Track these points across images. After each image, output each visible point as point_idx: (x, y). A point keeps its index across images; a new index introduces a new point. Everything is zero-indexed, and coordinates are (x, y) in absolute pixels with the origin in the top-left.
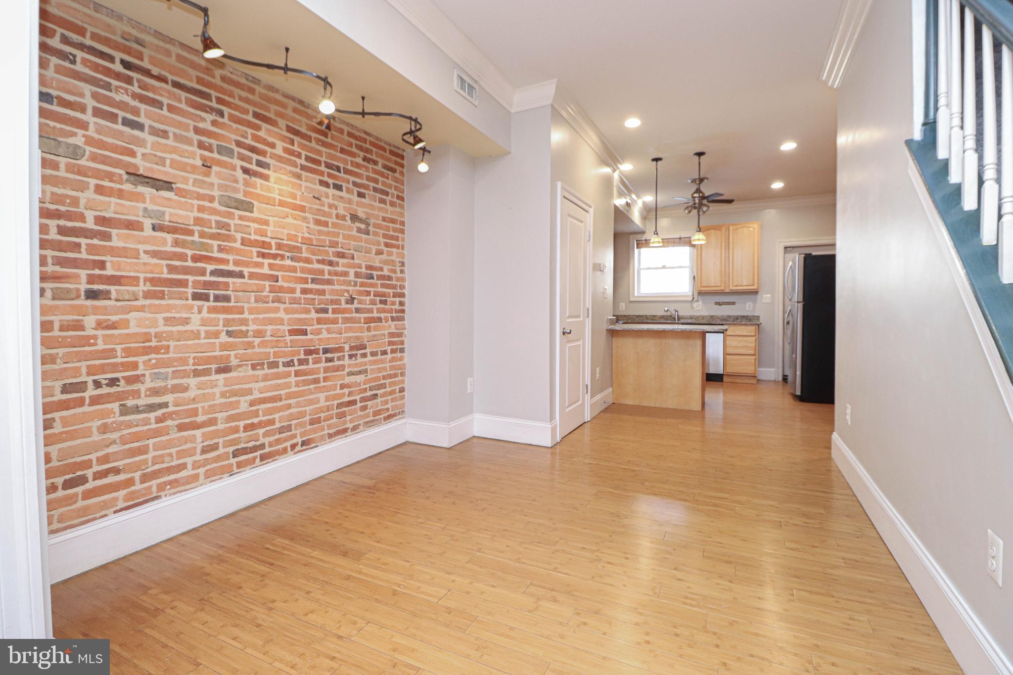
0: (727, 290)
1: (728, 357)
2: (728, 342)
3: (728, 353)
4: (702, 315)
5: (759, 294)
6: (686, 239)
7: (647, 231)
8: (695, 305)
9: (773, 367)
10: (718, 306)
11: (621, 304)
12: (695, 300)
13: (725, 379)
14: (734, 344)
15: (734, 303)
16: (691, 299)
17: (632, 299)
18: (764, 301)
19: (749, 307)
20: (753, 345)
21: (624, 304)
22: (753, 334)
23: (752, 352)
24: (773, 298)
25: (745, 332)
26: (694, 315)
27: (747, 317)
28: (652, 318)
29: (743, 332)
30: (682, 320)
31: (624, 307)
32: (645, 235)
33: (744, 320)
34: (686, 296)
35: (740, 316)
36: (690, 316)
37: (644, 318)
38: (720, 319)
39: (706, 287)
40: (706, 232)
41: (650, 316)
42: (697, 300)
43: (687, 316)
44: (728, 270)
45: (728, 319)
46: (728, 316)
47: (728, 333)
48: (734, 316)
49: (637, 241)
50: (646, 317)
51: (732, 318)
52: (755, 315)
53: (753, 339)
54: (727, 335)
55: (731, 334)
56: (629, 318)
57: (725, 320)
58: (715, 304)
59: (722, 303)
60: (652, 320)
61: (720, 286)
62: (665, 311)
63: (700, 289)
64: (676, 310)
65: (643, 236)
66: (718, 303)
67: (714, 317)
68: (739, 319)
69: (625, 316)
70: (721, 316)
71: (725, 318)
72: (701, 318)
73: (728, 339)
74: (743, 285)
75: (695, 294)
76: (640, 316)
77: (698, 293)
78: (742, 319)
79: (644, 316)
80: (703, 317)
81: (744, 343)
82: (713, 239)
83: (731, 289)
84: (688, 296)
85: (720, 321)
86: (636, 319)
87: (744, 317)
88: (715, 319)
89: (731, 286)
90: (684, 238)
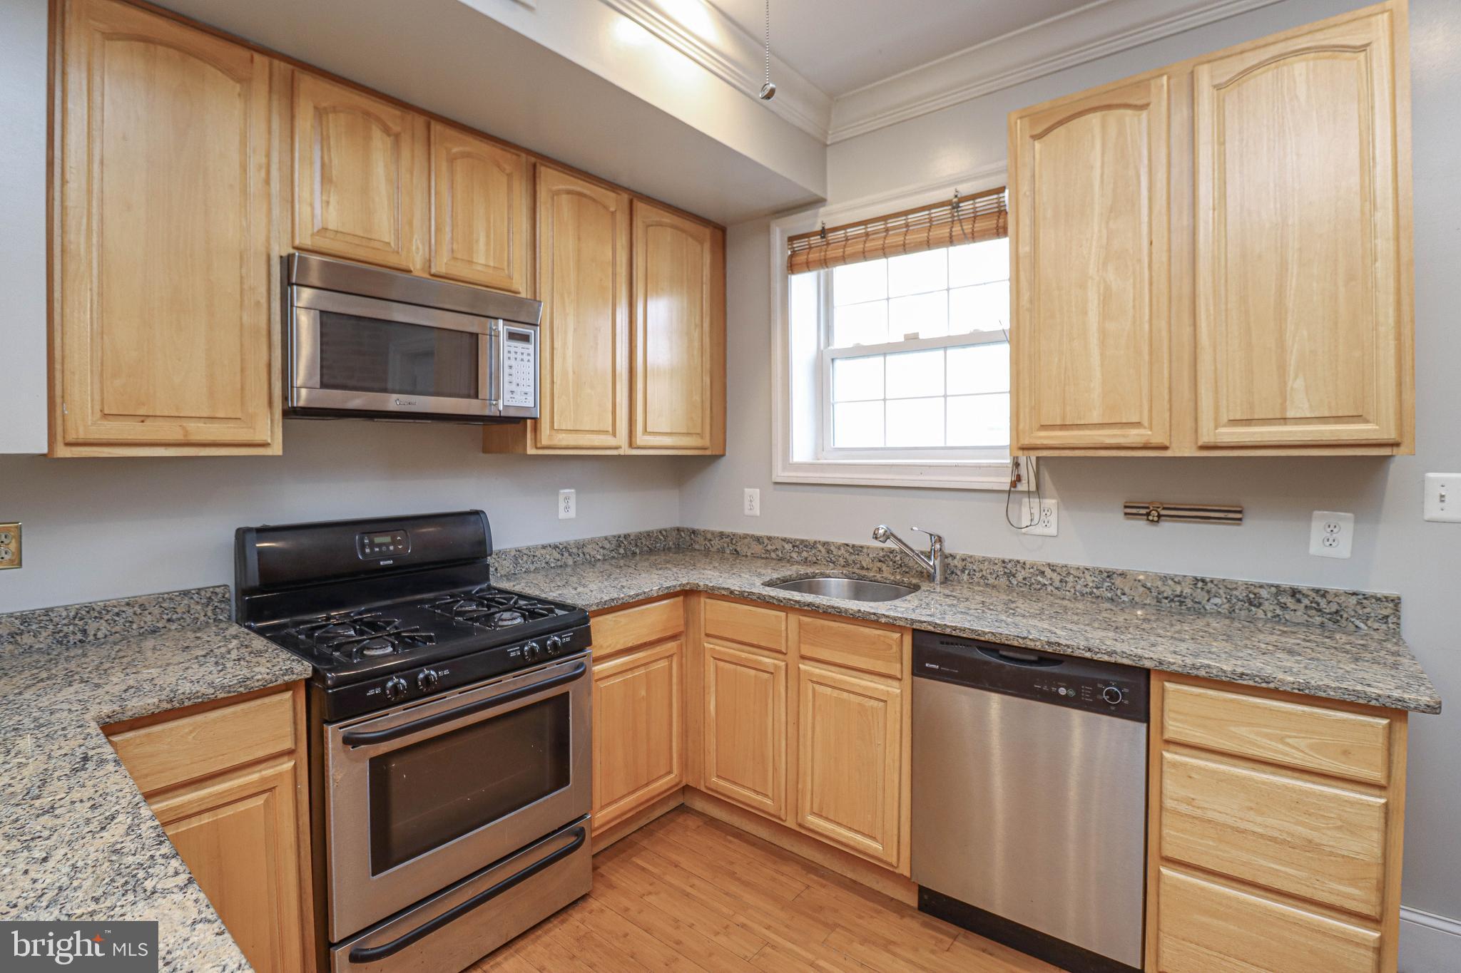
0: (1184, 448)
1: (1171, 876)
3: (1169, 851)
4: (1057, 560)
6: (981, 203)
7: (829, 197)
8: (1026, 511)
10: (1141, 523)
11: (749, 491)
12: (1022, 487)
15: (1232, 517)
16: (1005, 481)
17: (781, 475)
18: (1432, 510)
19: (1333, 542)
20: (1366, 849)
21: (756, 492)
22: (1375, 775)
25: (1302, 743)
26: (1022, 559)
27: (1318, 599)
28: (847, 555)
29: (1288, 745)
30: (965, 577)
31: (757, 504)
32: (822, 210)
33: (1300, 616)
34: (979, 467)
35: (1273, 589)
36: (1004, 562)
37: (818, 553)
38: (1155, 594)
39: (1061, 430)
40: (1061, 130)
41: (839, 549)
42: (1033, 488)
43: (990, 560)
44: (1188, 330)
45: (1200, 595)
46: (1200, 584)
47: (1174, 728)
48: (1232, 582)
49: (791, 239)
50: (829, 551)
51: (1221, 592)
52: (1369, 590)
53: (1369, 805)
54: (1168, 742)
55: (1197, 736)
56: (769, 547)
57: (1181, 603)
58: (1126, 514)
59: (1164, 509)
60: (847, 564)
61: (1138, 425)
62: (876, 538)
63: (1026, 441)
64: (931, 535)
65: (816, 216)
66: (1144, 511)
67: (1118, 581)
68: (1266, 605)
69: (758, 539)
70: (1161, 578)
71: (1178, 589)
72: (1054, 576)
73: (1174, 765)
74: (1290, 414)
75: (1023, 461)
76: (806, 546)
77: (1038, 458)
78: (1284, 607)
79: (820, 547)
80: (1064, 573)
81: (1298, 823)
82: (1098, 164)
83: (1205, 439)
84: (989, 466)
85: (1154, 602)
86: (794, 555)
87: (1294, 593)
88: (1127, 590)
89: (1212, 425)
90: (973, 197)
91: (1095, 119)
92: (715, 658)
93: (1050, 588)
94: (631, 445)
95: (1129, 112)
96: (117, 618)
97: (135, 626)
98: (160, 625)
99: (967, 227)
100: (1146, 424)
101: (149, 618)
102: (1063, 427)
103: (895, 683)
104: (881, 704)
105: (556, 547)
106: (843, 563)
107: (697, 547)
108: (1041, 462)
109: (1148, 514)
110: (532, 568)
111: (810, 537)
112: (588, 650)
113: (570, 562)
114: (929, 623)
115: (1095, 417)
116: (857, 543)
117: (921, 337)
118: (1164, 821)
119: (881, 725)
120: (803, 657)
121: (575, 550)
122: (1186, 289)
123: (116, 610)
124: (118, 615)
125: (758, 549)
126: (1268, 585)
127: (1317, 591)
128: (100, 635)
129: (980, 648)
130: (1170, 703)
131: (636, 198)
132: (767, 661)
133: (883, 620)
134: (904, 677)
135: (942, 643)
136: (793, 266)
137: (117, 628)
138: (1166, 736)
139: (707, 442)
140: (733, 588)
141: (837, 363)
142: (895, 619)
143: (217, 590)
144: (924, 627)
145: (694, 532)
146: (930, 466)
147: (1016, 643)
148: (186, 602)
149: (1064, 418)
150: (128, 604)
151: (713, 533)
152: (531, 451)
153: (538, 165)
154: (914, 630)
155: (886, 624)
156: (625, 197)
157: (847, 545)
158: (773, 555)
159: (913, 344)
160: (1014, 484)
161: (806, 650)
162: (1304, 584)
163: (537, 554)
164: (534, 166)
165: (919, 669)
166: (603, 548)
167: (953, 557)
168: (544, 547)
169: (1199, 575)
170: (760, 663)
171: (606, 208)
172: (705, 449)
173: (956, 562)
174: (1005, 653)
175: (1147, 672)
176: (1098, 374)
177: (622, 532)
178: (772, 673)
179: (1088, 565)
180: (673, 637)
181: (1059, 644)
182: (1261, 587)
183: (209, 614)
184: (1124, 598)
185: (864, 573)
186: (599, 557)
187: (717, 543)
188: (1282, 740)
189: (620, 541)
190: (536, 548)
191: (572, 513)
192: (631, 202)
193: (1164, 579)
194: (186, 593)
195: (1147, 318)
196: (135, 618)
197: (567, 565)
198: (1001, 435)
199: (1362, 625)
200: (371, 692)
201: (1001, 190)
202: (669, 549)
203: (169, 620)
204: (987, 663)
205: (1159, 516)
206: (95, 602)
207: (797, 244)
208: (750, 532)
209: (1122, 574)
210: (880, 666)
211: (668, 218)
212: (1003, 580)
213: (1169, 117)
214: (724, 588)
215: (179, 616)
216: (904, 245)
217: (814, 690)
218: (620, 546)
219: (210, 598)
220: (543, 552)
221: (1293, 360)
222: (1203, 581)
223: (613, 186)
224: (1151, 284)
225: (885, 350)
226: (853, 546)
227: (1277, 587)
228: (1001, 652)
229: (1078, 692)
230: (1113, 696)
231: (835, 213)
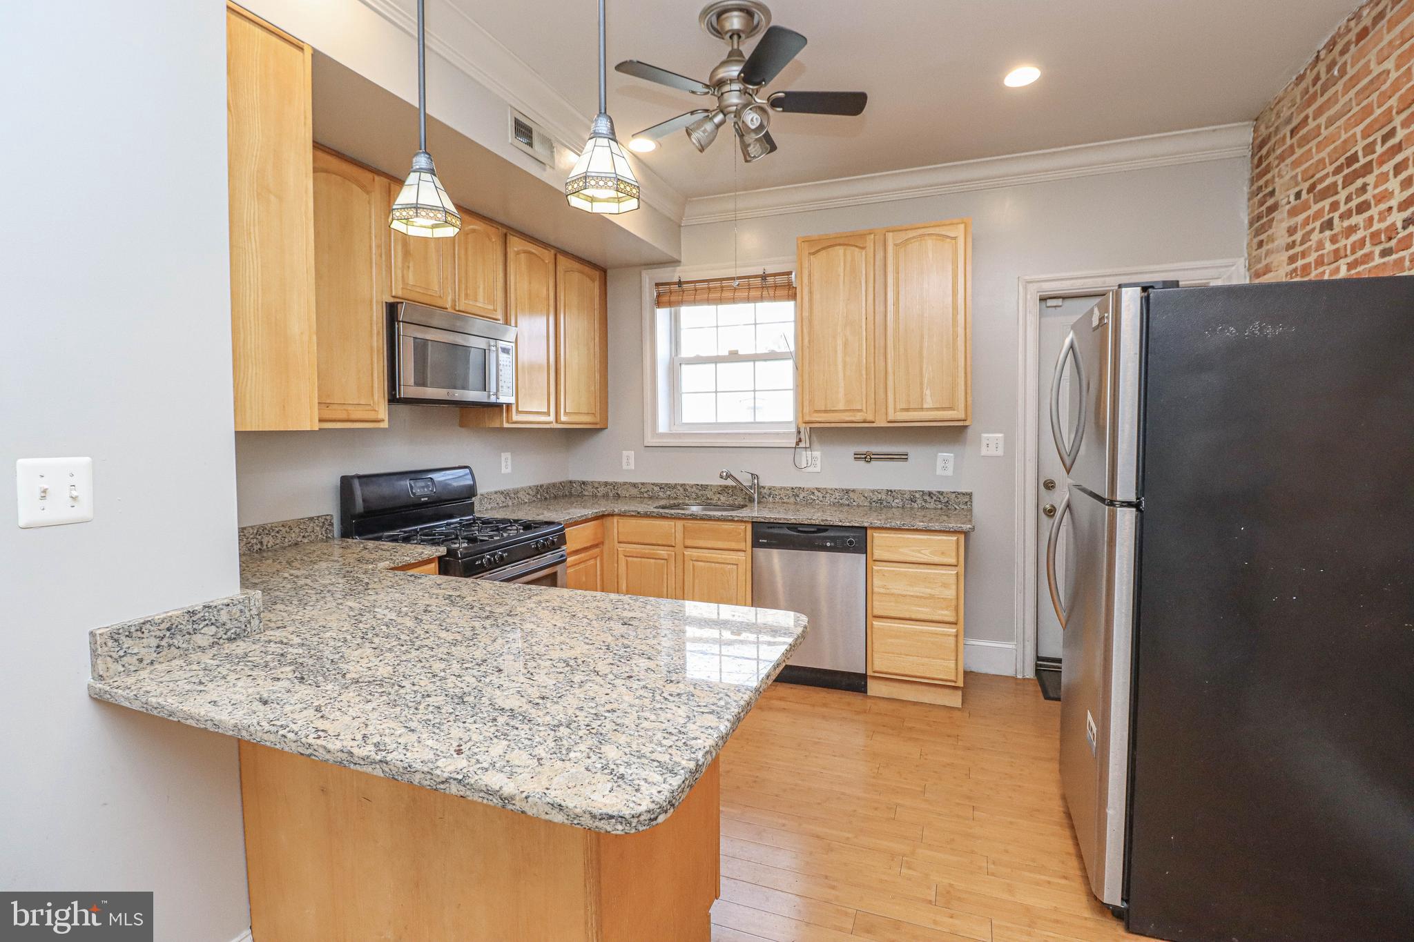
0: (881, 423)
1: (876, 623)
2: (877, 582)
3: (876, 612)
4: (821, 485)
5: (970, 431)
6: (779, 279)
7: (684, 260)
8: (804, 457)
9: (1008, 638)
10: (862, 463)
11: (625, 453)
12: (802, 445)
13: (874, 688)
14: (899, 587)
15: (903, 457)
16: (793, 443)
17: (650, 441)
18: (984, 451)
19: (945, 468)
20: (950, 593)
21: (631, 453)
22: (953, 561)
23: (948, 615)
24: (1009, 443)
25: (927, 552)
26: (802, 486)
27: (940, 496)
28: (697, 491)
29: (922, 553)
30: (771, 499)
31: (632, 461)
32: (678, 268)
33: (932, 505)
34: (778, 434)
35: (921, 493)
36: (792, 488)
37: (678, 492)
38: (869, 500)
39: (825, 413)
40: (823, 253)
41: (692, 488)
42: (808, 445)
43: (785, 488)
44: (883, 364)
45: (890, 499)
46: (890, 493)
47: (878, 553)
48: (903, 491)
49: (657, 285)
50: (685, 490)
51: (899, 496)
52: (959, 491)
53: (952, 574)
54: (874, 561)
55: (886, 556)
56: (643, 490)
57: (881, 503)
58: (855, 458)
59: (873, 455)
60: (698, 497)
61: (860, 411)
62: (722, 478)
63: (807, 419)
64: (752, 474)
65: (674, 271)
66: (863, 456)
67: (851, 494)
68: (919, 502)
69: (635, 485)
70: (872, 492)
71: (880, 496)
72: (819, 494)
73: (878, 571)
74: (925, 406)
75: (802, 430)
76: (669, 488)
77: (810, 428)
78: (925, 501)
79: (679, 487)
80: (825, 492)
81: (926, 587)
82: (842, 274)
83: (891, 418)
84: (784, 433)
85: (868, 504)
86: (661, 494)
87: (930, 494)
88: (855, 500)
89: (893, 411)
90: (775, 275)
91: (840, 250)
92: (626, 556)
93: (817, 501)
94: (557, 422)
95: (857, 249)
96: (277, 535)
97: (286, 540)
98: (299, 540)
99: (772, 293)
100: (865, 411)
101: (293, 535)
102: (826, 411)
103: (742, 554)
104: (735, 566)
105: (502, 493)
106: (694, 497)
107: (586, 493)
108: (812, 430)
109: (866, 458)
110: (490, 507)
111: (672, 481)
112: (564, 547)
113: (510, 504)
114: (762, 518)
115: (841, 406)
116: (704, 483)
117: (740, 353)
118: (874, 598)
119: (735, 577)
120: (686, 547)
121: (513, 495)
122: (882, 344)
123: (277, 529)
124: (278, 532)
125: (634, 492)
126: (919, 491)
127: (939, 492)
128: (269, 546)
129: (788, 528)
130: (876, 542)
131: (560, 252)
132: (663, 552)
133: (736, 519)
134: (747, 549)
135: (768, 528)
136: (659, 303)
137: (278, 541)
138: (874, 559)
139: (598, 419)
140: (639, 511)
141: (683, 366)
142: (743, 517)
143: (328, 517)
144: (759, 520)
145: (584, 483)
146: (749, 434)
147: (806, 523)
148: (311, 525)
149: (826, 406)
150: (283, 526)
151: (599, 483)
152: (506, 425)
153: (508, 234)
154: (753, 522)
155: (737, 521)
156: (553, 252)
157: (698, 485)
158: (646, 495)
159: (734, 357)
160: (797, 444)
161: (688, 543)
162: (934, 489)
163: (492, 497)
164: (506, 235)
165: (756, 544)
166: (528, 494)
167: (764, 488)
168: (496, 493)
169: (889, 489)
170: (657, 554)
171: (543, 261)
172: (596, 424)
173: (765, 491)
174: (801, 529)
175: (866, 528)
176: (842, 384)
177: (539, 483)
178: (666, 559)
179: (837, 487)
180: (596, 546)
181: (827, 520)
182: (916, 492)
183: (324, 533)
184: (854, 503)
185: (709, 501)
186: (527, 501)
187: (602, 490)
188: (919, 552)
189: (538, 489)
190: (491, 493)
191: (509, 470)
192: (556, 255)
193: (873, 491)
194: (311, 519)
195: (864, 356)
196: (287, 535)
197: (508, 506)
198: (790, 416)
199: (957, 507)
200: (477, 563)
201: (790, 273)
202: (566, 495)
203: (304, 537)
204: (791, 535)
205: (871, 459)
206: (267, 524)
207: (661, 289)
208: (628, 481)
209: (853, 491)
210: (734, 545)
211: (576, 265)
212: (792, 500)
213: (874, 256)
214: (633, 511)
215: (308, 534)
216: (734, 299)
217: (694, 566)
218: (538, 493)
219: (323, 523)
220: (496, 496)
221: (926, 381)
222: (891, 491)
223: (545, 245)
224: (866, 339)
225: (716, 360)
226: (702, 485)
227: (923, 491)
228: (799, 529)
229: (836, 543)
230: (851, 542)
231: (688, 271)
